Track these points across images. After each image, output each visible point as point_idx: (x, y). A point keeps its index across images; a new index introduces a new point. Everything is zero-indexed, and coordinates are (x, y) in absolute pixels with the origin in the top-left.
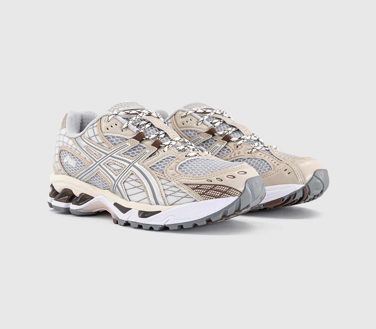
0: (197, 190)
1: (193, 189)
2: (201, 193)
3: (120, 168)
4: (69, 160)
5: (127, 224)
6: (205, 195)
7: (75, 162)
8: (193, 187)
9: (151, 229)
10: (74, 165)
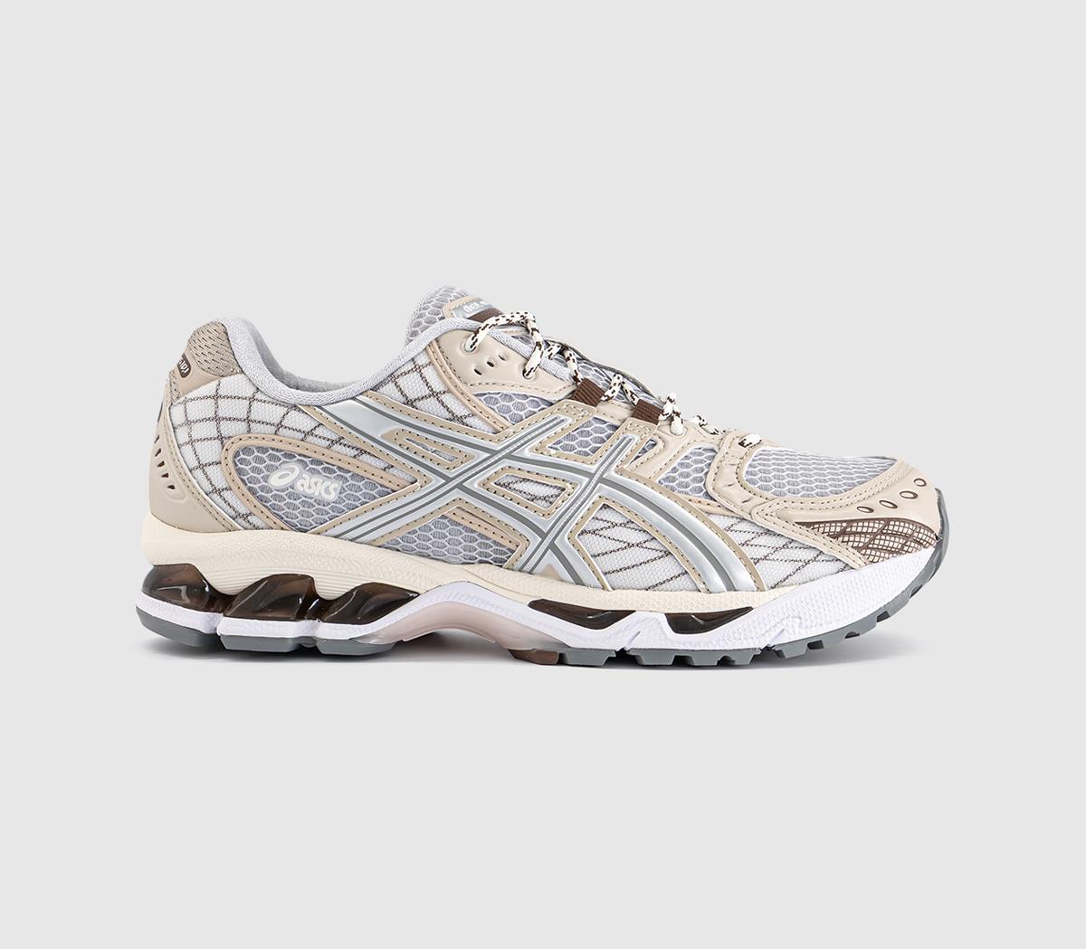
0: (846, 539)
1: (835, 536)
2: (861, 545)
3: (556, 492)
4: (299, 477)
5: (624, 659)
6: (870, 548)
7: (337, 485)
8: (833, 529)
9: (725, 662)
10: (329, 493)
